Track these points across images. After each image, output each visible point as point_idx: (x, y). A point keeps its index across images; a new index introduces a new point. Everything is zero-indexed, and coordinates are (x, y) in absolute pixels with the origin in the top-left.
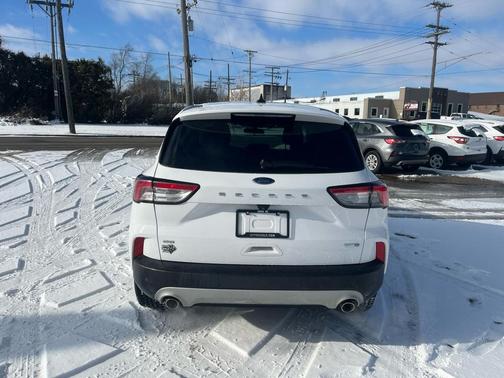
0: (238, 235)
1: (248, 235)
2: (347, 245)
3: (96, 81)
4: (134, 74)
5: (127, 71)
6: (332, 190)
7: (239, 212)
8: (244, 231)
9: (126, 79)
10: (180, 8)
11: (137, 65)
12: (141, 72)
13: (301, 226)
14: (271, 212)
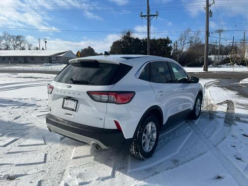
0: (63, 107)
1: (65, 108)
2: (96, 118)
3: (165, 47)
4: (191, 42)
5: (187, 41)
6: (89, 93)
7: (64, 98)
8: (64, 106)
9: (186, 45)
10: (205, 6)
11: (192, 38)
12: (194, 41)
13: (81, 106)
14: (72, 100)
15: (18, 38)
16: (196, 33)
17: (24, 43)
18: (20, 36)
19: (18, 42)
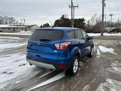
3: (82, 23)
5: (95, 20)
9: (94, 22)
10: (102, 1)
11: (97, 18)
12: (98, 20)
15: (11, 18)
16: (100, 16)
17: (14, 21)
18: (12, 18)
19: (11, 21)
